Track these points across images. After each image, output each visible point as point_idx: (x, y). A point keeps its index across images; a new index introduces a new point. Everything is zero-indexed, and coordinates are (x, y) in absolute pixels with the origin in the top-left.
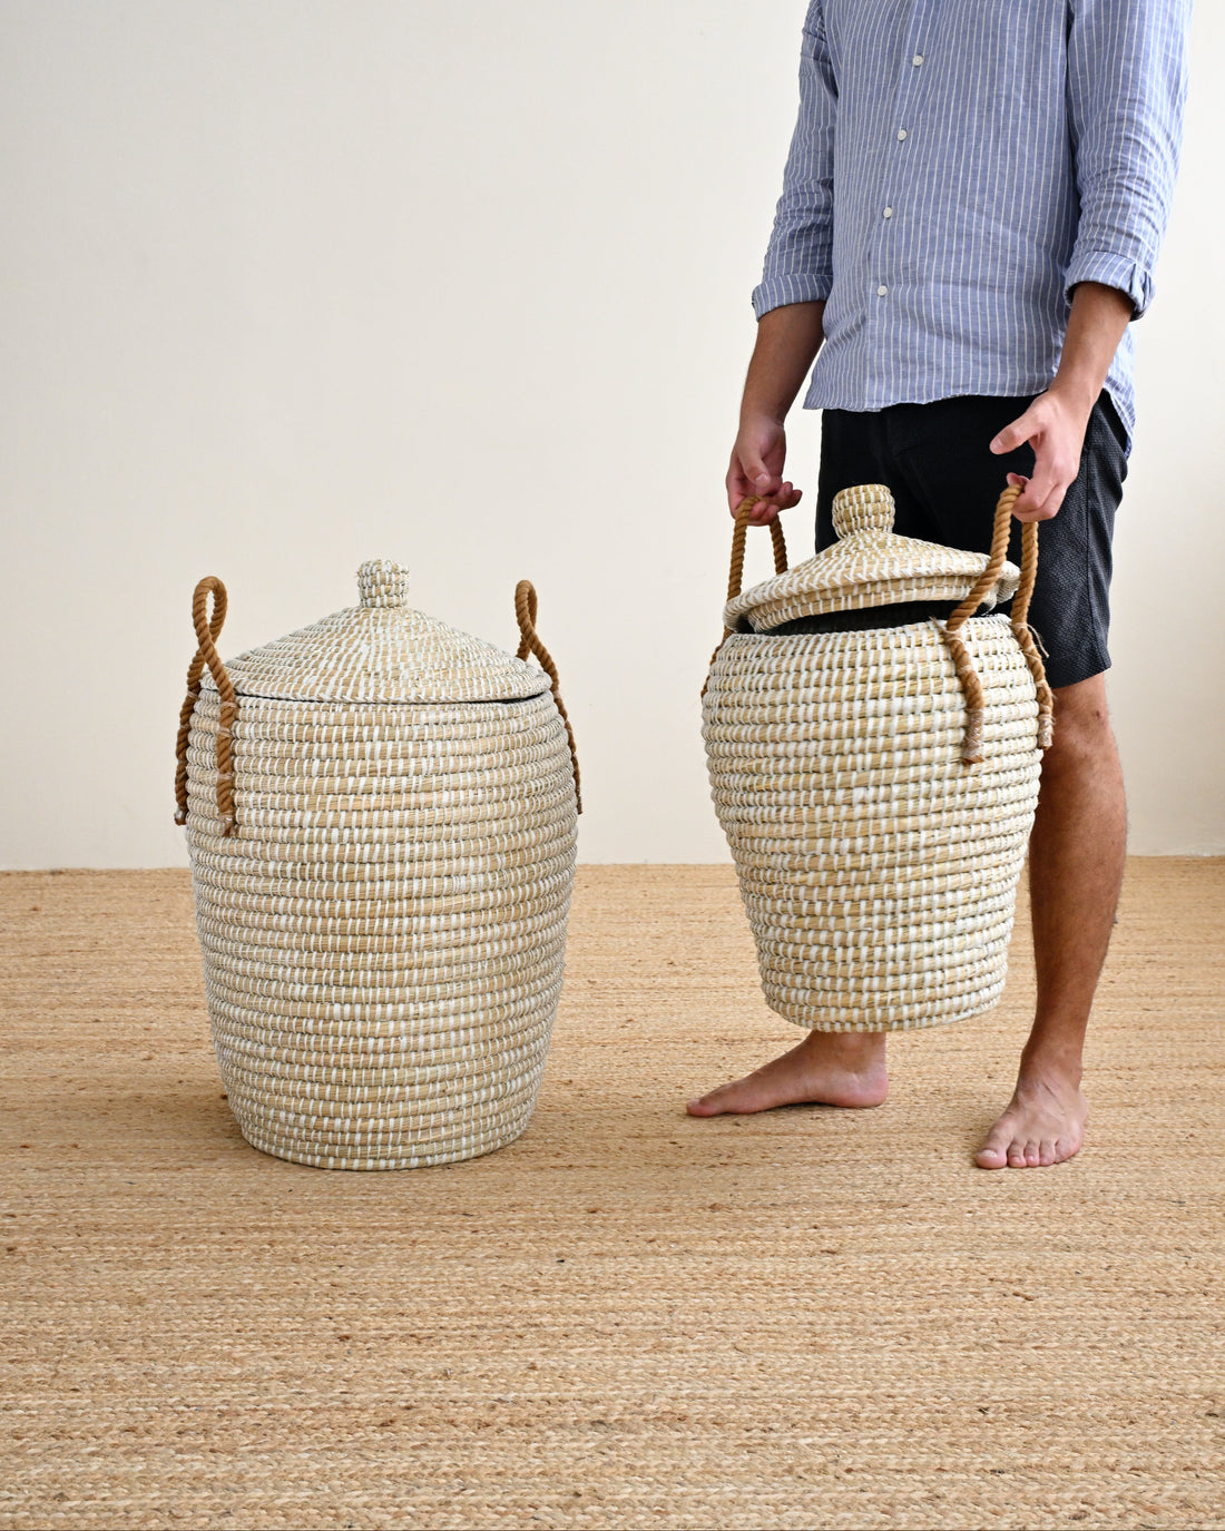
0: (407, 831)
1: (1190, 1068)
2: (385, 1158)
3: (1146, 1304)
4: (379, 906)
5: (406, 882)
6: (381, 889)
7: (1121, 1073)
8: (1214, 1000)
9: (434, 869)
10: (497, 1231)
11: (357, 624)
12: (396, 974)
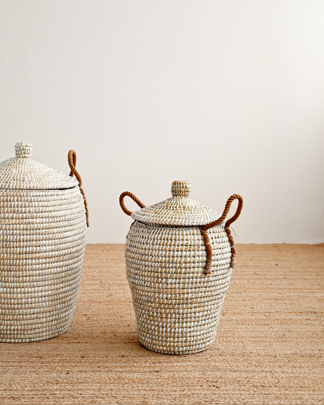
0: (25, 231)
1: (289, 313)
2: (17, 339)
3: (255, 390)
4: (16, 256)
5: (25, 248)
6: (16, 250)
7: (266, 314)
8: (303, 291)
9: (34, 244)
10: (49, 363)
11: (13, 163)
12: (21, 278)
